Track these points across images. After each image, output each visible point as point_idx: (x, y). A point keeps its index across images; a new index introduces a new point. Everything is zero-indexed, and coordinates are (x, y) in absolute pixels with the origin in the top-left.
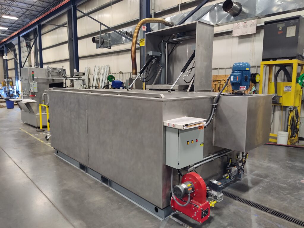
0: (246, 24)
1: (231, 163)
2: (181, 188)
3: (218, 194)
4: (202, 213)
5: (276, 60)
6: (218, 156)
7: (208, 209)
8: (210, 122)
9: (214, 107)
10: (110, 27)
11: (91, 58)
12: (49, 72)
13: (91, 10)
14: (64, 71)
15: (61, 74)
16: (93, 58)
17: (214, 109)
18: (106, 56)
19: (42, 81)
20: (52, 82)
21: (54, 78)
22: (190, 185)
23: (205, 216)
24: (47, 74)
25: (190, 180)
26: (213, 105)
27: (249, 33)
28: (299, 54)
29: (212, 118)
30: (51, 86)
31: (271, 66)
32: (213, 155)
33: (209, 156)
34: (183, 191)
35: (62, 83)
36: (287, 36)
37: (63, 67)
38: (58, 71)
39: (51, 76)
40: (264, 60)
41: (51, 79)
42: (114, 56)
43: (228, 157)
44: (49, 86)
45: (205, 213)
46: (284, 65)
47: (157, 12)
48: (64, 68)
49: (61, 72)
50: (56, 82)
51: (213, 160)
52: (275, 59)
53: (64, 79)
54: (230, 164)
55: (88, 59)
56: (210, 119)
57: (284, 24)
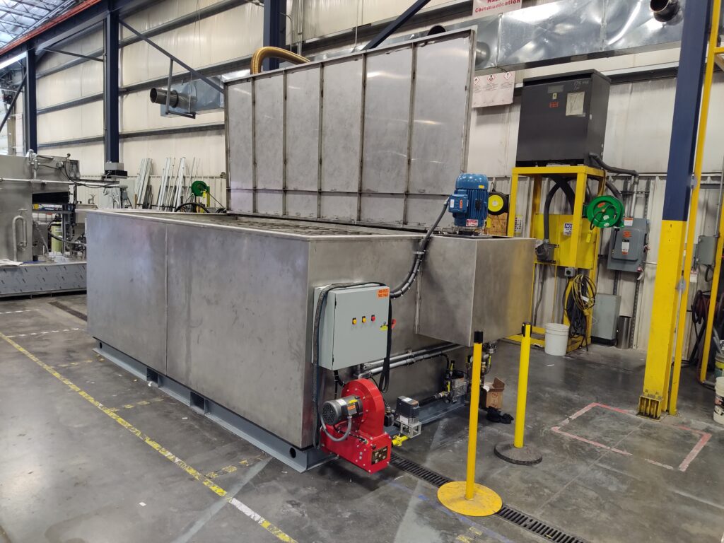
0: (493, 82)
1: (454, 371)
2: (334, 406)
3: (411, 421)
4: (374, 453)
5: (545, 166)
6: (427, 356)
7: (387, 447)
8: (410, 286)
9: (419, 257)
10: (196, 70)
11: (158, 138)
12: (33, 165)
13: (160, 24)
14: (75, 166)
15: (63, 170)
16: (163, 138)
17: (417, 262)
18: (192, 136)
19: (13, 187)
20: (38, 191)
21: (43, 181)
22: (353, 401)
23: (379, 461)
24: (27, 170)
25: (356, 393)
26: (417, 253)
27: (498, 102)
28: (591, 154)
29: (414, 278)
30: (38, 199)
31: (538, 178)
32: (415, 353)
33: (407, 353)
34: (339, 412)
35: (67, 194)
36: (568, 113)
37: (69, 155)
38: (57, 164)
39: (38, 175)
40: (519, 164)
41: (36, 184)
42: (210, 135)
43: (448, 360)
44: (31, 199)
45: (380, 456)
46: (564, 177)
47: (308, 41)
48: (71, 158)
49: (63, 166)
50: (50, 190)
51: (414, 361)
52: (543, 163)
53: (71, 184)
54: (451, 373)
55: (149, 139)
56: (410, 281)
57: (562, 86)
